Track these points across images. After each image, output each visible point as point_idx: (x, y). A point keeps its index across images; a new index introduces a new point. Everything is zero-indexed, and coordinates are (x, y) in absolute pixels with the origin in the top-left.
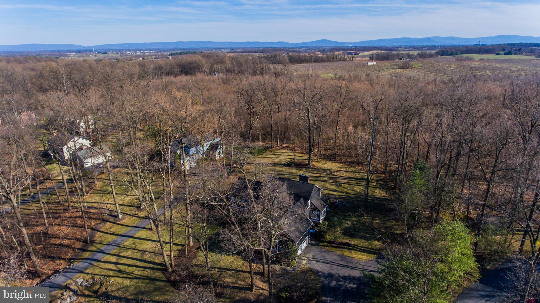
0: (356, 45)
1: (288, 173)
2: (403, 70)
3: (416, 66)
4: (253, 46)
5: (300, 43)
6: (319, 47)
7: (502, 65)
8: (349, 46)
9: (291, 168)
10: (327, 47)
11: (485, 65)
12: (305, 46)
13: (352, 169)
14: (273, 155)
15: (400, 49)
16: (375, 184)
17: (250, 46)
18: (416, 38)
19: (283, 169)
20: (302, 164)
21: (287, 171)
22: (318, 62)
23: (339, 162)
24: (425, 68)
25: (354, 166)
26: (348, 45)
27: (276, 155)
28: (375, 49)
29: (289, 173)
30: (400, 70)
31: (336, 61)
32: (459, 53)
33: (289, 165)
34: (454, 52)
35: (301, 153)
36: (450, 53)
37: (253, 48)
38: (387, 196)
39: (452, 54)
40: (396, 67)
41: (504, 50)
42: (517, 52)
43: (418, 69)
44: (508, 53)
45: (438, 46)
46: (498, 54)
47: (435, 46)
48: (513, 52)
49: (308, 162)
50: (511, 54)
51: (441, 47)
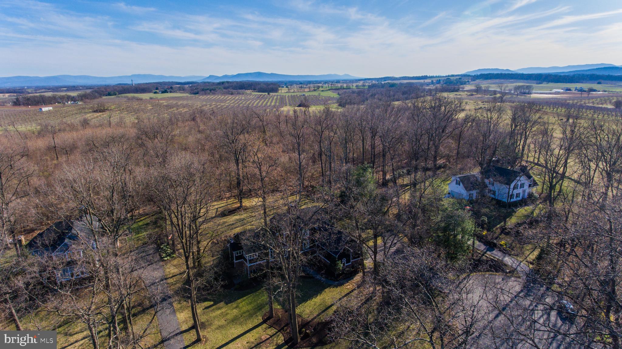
2: (101, 114)
3: (112, 108)
9: (229, 216)
11: (172, 103)
21: (232, 220)
29: (235, 221)
32: (117, 93)
39: (109, 94)
40: (86, 111)
42: (171, 90)
43: (116, 111)
44: (165, 92)
45: (78, 86)
46: (155, 93)
47: (74, 87)
48: (168, 91)
49: (239, 205)
50: (168, 92)
51: (82, 86)
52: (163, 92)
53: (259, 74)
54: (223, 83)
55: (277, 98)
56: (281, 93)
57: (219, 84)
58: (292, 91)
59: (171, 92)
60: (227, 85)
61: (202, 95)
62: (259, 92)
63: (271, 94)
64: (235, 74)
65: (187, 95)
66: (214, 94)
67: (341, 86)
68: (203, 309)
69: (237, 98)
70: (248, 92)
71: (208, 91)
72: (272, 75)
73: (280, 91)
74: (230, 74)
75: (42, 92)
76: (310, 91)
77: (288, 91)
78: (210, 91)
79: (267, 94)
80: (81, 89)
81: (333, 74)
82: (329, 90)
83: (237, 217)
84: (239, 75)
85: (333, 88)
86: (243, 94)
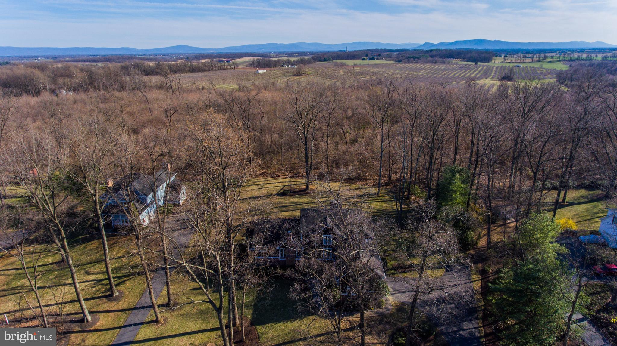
0: (221, 52)
1: (289, 203)
2: (297, 77)
3: (309, 73)
4: (85, 53)
5: (152, 49)
6: (180, 54)
7: (378, 70)
8: (213, 53)
9: (289, 197)
10: (188, 53)
11: (365, 70)
12: (159, 52)
13: (355, 186)
14: (255, 186)
15: (272, 55)
16: (387, 197)
17: (80, 53)
18: (283, 44)
19: (281, 200)
20: (298, 190)
21: (288, 201)
22: (195, 72)
23: (335, 181)
24: (317, 74)
25: (355, 182)
26: (212, 51)
27: (258, 185)
28: (246, 55)
29: (291, 203)
30: (295, 78)
31: (216, 70)
32: (331, 59)
33: (283, 194)
34: (327, 59)
35: (286, 178)
36: (324, 59)
37: (89, 56)
38: (406, 207)
39: (325, 60)
40: (288, 74)
41: (367, 56)
42: (378, 57)
43: (311, 76)
44: (372, 59)
45: (307, 52)
46: (364, 59)
47: (304, 53)
48: (376, 58)
49: (305, 187)
50: (374, 59)
51: (310, 53)
52: (370, 59)
53: (480, 41)
54: (431, 51)
55: (482, 69)
56: (494, 63)
57: (427, 52)
58: (509, 61)
59: (377, 59)
60: (434, 53)
61: (405, 63)
62: (467, 61)
63: (479, 64)
64: (453, 41)
65: (392, 62)
66: (417, 62)
67: (579, 57)
68: (191, 290)
69: (437, 67)
70: (455, 61)
71: (412, 59)
72: (496, 42)
73: (493, 61)
74: (446, 41)
75: (280, 57)
76: (532, 62)
77: (503, 61)
78: (414, 59)
79: (474, 63)
80: (308, 55)
81: (579, 41)
82: (560, 61)
83: (295, 200)
84: (457, 42)
85: (566, 59)
86: (448, 63)
